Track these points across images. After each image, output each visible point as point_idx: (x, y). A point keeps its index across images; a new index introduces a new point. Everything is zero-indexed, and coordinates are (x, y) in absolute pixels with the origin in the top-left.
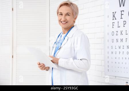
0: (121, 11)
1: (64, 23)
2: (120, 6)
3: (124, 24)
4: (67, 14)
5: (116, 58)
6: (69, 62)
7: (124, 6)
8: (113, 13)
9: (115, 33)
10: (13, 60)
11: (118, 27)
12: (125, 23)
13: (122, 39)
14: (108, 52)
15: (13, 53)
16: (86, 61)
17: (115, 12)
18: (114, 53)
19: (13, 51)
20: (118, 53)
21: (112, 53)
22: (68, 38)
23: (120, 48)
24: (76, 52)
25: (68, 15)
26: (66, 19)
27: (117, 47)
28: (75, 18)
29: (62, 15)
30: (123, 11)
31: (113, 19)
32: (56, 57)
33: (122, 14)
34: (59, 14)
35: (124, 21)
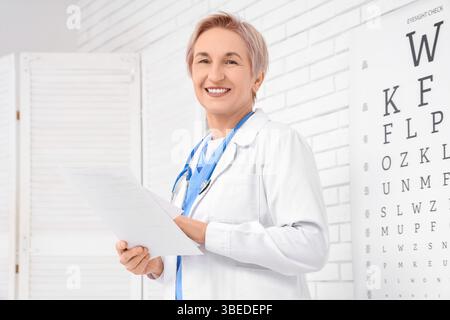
0: (421, 80)
1: (218, 91)
2: (416, 63)
3: (434, 124)
4: (229, 60)
5: (401, 249)
6: (247, 234)
7: (431, 59)
8: (386, 91)
9: (397, 160)
10: (17, 279)
11: (409, 137)
12: (437, 118)
13: (425, 179)
14: (368, 230)
15: (17, 256)
16: (316, 231)
17: (396, 88)
18: (393, 230)
19: (17, 250)
20: (409, 228)
21: (385, 231)
22: (238, 147)
23: (417, 209)
24: (270, 200)
25: (233, 62)
26: (225, 77)
27: (407, 209)
28: (258, 81)
29: (206, 62)
30: (431, 77)
31: (387, 114)
32: (194, 218)
33: (424, 89)
34: (197, 59)
35: (434, 114)
